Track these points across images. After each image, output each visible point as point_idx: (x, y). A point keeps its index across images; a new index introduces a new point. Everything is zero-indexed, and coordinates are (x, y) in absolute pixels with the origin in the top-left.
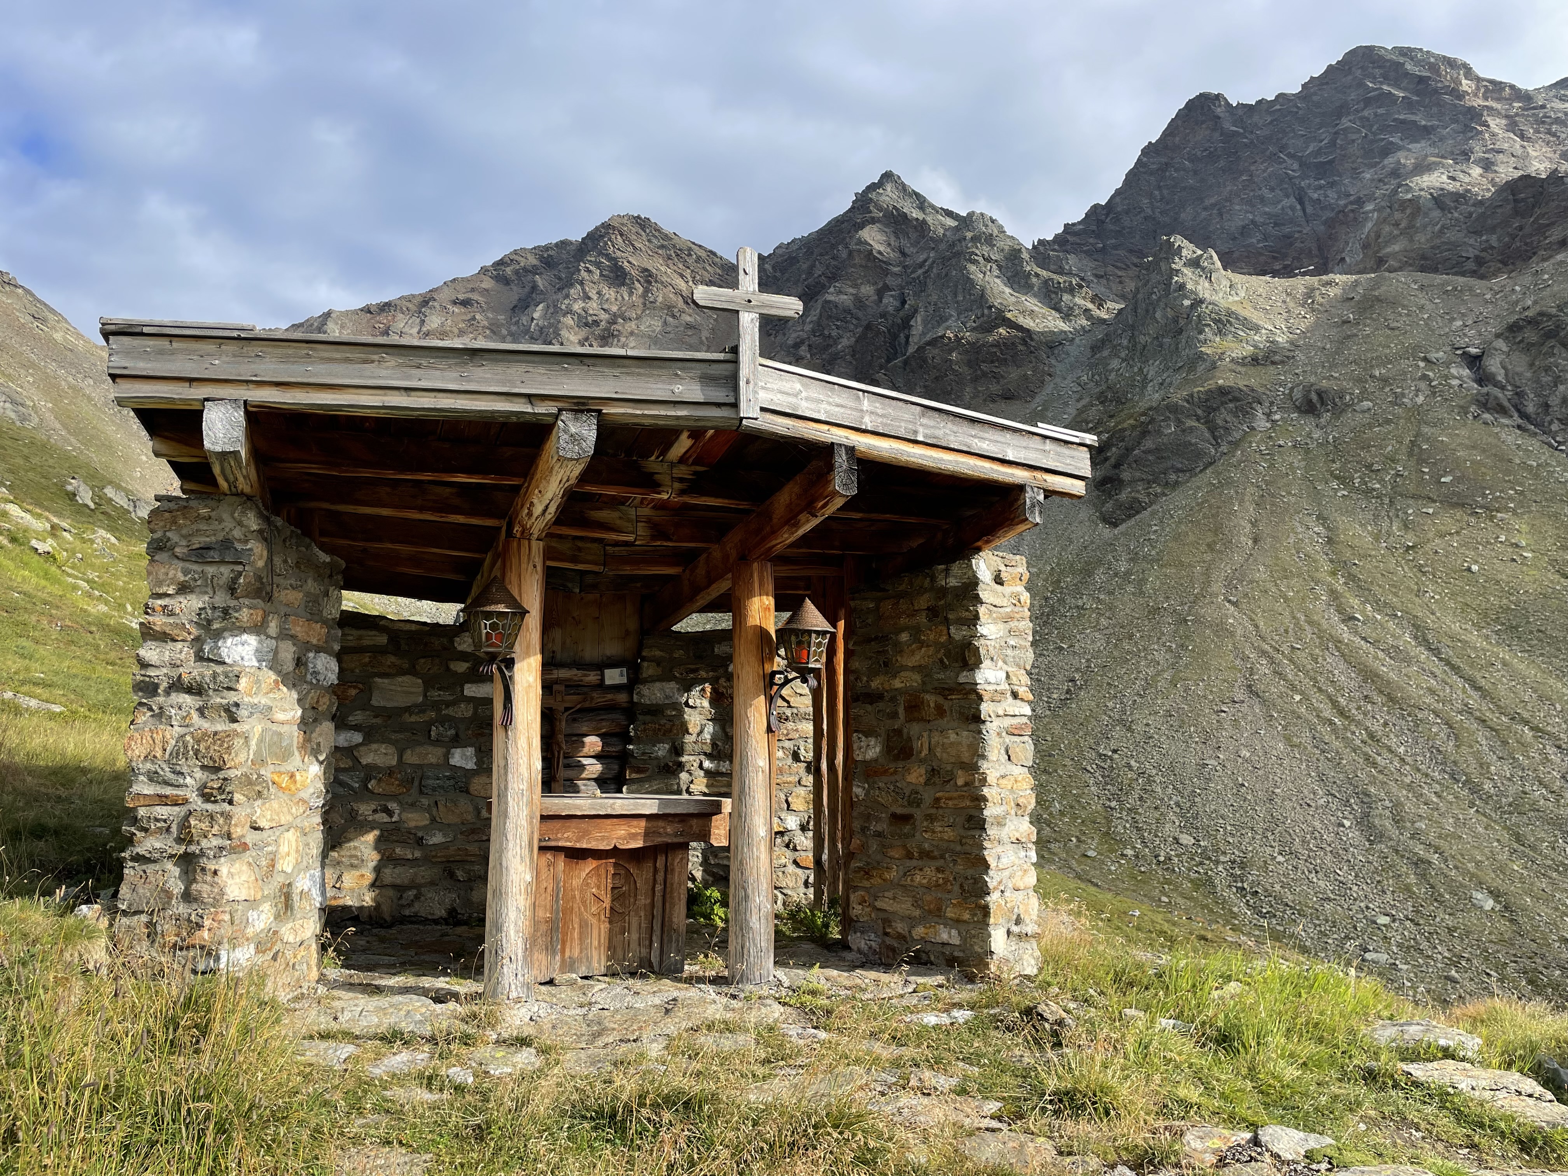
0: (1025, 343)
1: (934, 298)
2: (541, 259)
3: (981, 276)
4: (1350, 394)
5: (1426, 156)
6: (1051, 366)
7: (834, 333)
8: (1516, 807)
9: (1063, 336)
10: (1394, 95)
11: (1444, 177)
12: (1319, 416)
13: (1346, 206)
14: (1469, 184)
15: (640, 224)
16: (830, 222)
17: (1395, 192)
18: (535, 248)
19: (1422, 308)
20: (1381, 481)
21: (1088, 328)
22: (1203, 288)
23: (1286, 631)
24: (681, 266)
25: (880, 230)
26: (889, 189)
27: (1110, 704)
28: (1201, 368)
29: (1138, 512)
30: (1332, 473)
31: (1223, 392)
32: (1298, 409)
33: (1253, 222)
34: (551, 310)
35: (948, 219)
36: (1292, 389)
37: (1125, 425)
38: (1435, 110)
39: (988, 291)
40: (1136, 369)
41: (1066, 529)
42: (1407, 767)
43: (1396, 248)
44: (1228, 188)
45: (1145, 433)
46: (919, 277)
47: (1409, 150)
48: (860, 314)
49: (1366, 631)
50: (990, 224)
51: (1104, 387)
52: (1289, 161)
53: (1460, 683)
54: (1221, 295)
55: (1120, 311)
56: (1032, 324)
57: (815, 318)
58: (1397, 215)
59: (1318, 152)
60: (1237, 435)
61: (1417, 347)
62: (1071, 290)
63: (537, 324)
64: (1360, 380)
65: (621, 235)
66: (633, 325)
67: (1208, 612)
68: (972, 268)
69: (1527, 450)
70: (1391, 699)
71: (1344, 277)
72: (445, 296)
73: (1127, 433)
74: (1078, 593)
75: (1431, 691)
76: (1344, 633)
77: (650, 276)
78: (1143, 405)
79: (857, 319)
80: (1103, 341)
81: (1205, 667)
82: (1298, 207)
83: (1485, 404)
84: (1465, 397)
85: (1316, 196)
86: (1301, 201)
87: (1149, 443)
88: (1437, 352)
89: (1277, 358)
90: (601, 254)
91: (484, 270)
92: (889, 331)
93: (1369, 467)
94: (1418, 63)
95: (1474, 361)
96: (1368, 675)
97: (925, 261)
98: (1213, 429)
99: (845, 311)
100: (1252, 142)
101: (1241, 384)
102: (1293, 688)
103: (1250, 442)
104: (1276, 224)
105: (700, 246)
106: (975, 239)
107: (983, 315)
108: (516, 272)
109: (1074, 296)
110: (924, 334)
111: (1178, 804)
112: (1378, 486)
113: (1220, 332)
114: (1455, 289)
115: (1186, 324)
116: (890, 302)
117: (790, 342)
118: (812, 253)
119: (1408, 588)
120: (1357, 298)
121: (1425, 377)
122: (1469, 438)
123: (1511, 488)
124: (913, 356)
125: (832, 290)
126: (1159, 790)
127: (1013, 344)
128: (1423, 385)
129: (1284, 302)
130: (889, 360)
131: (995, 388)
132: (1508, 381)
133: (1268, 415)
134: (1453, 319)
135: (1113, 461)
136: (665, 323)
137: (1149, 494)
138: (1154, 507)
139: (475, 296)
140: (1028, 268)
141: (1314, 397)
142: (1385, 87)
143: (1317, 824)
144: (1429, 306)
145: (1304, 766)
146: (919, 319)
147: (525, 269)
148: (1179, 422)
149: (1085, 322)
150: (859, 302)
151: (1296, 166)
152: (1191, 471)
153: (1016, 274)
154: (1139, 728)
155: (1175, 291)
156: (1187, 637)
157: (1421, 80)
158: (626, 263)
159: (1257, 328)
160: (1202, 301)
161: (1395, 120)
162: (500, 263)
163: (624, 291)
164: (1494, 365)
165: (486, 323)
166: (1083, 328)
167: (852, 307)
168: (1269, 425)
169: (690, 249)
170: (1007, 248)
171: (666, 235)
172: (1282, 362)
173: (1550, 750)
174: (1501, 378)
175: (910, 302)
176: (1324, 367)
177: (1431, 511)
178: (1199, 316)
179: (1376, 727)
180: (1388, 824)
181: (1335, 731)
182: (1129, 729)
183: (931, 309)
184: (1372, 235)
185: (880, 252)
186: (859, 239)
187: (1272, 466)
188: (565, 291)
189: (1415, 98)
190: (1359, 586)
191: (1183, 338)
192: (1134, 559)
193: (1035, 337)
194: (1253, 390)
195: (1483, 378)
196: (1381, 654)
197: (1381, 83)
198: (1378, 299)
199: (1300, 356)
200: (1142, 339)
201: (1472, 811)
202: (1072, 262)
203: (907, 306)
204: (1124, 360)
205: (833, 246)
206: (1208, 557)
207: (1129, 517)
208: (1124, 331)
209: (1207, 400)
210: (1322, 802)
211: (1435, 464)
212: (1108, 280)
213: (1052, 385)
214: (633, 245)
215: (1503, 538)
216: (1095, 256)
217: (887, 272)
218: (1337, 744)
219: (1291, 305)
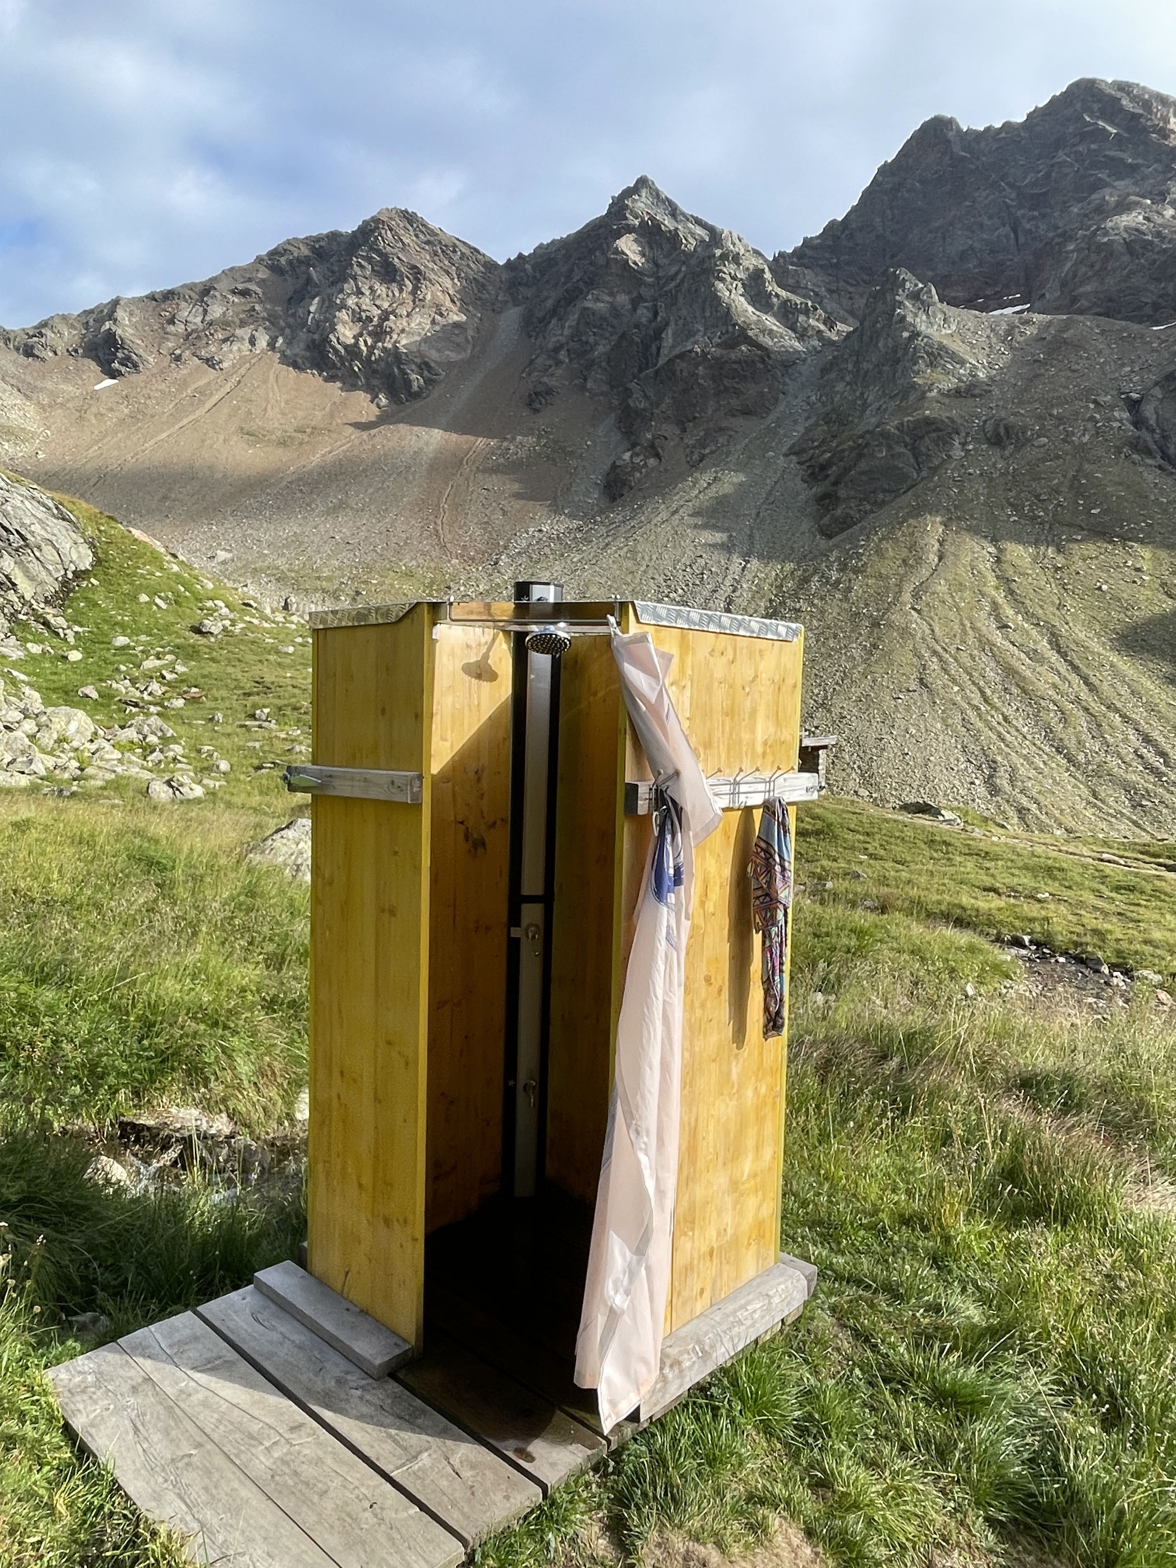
0: (763, 361)
1: (684, 312)
2: (313, 249)
3: (727, 293)
4: (1032, 430)
5: (1128, 195)
6: (785, 384)
7: (591, 340)
8: (1097, 774)
9: (797, 356)
10: (1107, 131)
11: (1141, 218)
12: (1004, 448)
13: (1053, 239)
14: (1160, 225)
15: (407, 219)
16: (588, 224)
17: (1094, 233)
18: (306, 238)
19: (1100, 353)
20: (1045, 510)
21: (819, 349)
22: (921, 321)
23: (955, 636)
24: (446, 263)
25: (635, 240)
26: (644, 195)
27: (816, 691)
28: (912, 398)
29: (850, 527)
30: (1008, 500)
31: (928, 422)
32: (988, 441)
33: (971, 248)
34: (327, 304)
35: (698, 227)
36: (985, 421)
37: (845, 446)
38: (1142, 147)
39: (733, 309)
40: (858, 394)
41: (789, 540)
42: (1027, 742)
43: (1089, 288)
44: (953, 212)
45: (860, 456)
46: (670, 291)
47: (1115, 187)
48: (615, 322)
49: (1016, 637)
50: (737, 242)
51: (829, 407)
52: (1008, 190)
53: (1077, 679)
54: (936, 327)
55: (849, 334)
56: (771, 343)
57: (574, 323)
58: (1093, 257)
59: (1034, 184)
60: (936, 462)
61: (1089, 391)
62: (806, 312)
63: (313, 318)
64: (1040, 418)
65: (391, 230)
66: (404, 322)
67: (895, 617)
68: (720, 286)
69: (1161, 488)
70: (1024, 691)
71: (1041, 317)
72: (224, 286)
73: (847, 453)
74: (796, 596)
75: (1055, 686)
76: (998, 638)
77: (420, 273)
78: (860, 429)
79: (612, 326)
80: (832, 364)
81: (891, 663)
82: (1012, 236)
83: (1136, 446)
84: (1120, 439)
85: (1028, 226)
86: (1015, 231)
87: (863, 465)
88: (1106, 396)
89: (977, 391)
90: (371, 249)
91: (259, 260)
92: (642, 341)
93: (1037, 497)
94: (1133, 99)
95: (1133, 406)
96: (1010, 672)
97: (677, 274)
98: (916, 453)
99: (601, 318)
100: (978, 168)
101: (944, 415)
102: (954, 681)
103: (947, 469)
104: (992, 252)
105: (464, 243)
106: (724, 257)
107: (727, 332)
108: (290, 262)
109: (808, 318)
110: (673, 347)
111: (859, 767)
112: (1042, 514)
113: (932, 364)
114: (1129, 336)
115: (904, 355)
116: (643, 313)
117: (550, 346)
118: (571, 257)
119: (1053, 603)
120: (1049, 338)
121: (1092, 419)
122: (1119, 475)
123: (1144, 521)
124: (663, 366)
125: (590, 297)
126: (847, 757)
127: (753, 362)
128: (1090, 425)
129: (988, 337)
130: (641, 370)
131: (735, 402)
132: (1158, 425)
133: (964, 444)
134: (1124, 365)
135: (832, 479)
136: (433, 322)
137: (860, 511)
138: (863, 523)
139: (253, 287)
140: (770, 288)
141: (1002, 431)
142: (1100, 123)
143: (957, 783)
144: (1107, 351)
145: (953, 741)
146: (670, 332)
147: (298, 259)
148: (890, 448)
149: (816, 343)
150: (615, 310)
151: (1014, 195)
152: (896, 493)
153: (758, 294)
154: (836, 711)
155: (896, 323)
156: (879, 639)
157: (1135, 117)
158: (396, 260)
159: (962, 362)
160: (918, 334)
161: (1105, 156)
162: (274, 253)
163: (395, 287)
164: (1149, 411)
165: (265, 314)
166: (814, 348)
167: (608, 315)
168: (963, 454)
169: (455, 246)
170: (751, 267)
171: (432, 231)
172: (980, 396)
173: (1131, 731)
174: (1152, 422)
175: (662, 314)
176: (1013, 403)
177: (1079, 538)
178: (915, 348)
179: (1009, 712)
180: (1005, 782)
181: (979, 715)
182: (829, 711)
183: (681, 322)
184: (1071, 273)
185: (635, 263)
186: (617, 248)
187: (961, 492)
188: (339, 286)
189: (1125, 135)
190: (1016, 600)
191: (900, 368)
192: (843, 568)
193: (772, 356)
194: (953, 421)
195: (1139, 422)
196: (1023, 656)
197: (1098, 118)
198: (1065, 342)
199: (996, 392)
200: (865, 365)
201: (1067, 774)
202: (810, 278)
203: (659, 319)
204: (848, 384)
205: (591, 251)
206: (901, 571)
207: (842, 530)
208: (851, 356)
209: (915, 429)
210: (963, 767)
211: (1089, 497)
212: (839, 295)
213: (784, 403)
214: (401, 240)
215: (1130, 563)
216: (830, 271)
217: (641, 283)
218: (980, 724)
219: (994, 340)
